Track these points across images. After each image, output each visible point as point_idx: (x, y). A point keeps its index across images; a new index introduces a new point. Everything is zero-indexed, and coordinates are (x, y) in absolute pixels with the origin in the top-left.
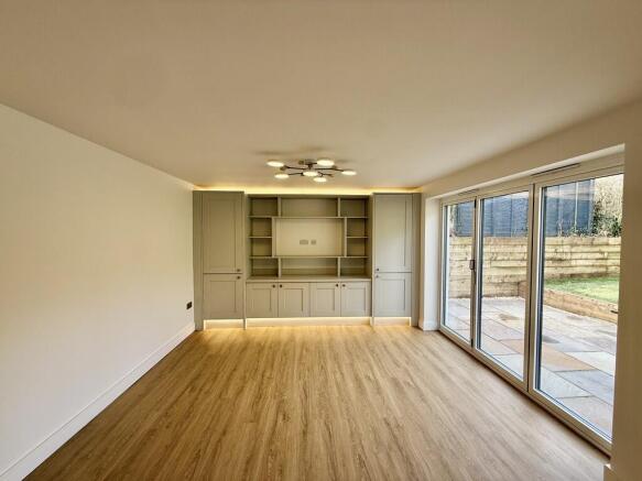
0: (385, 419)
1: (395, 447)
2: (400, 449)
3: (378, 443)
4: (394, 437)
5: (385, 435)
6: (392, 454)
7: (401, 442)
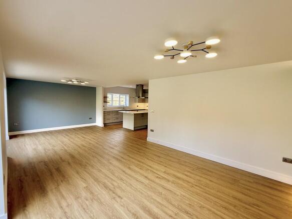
0: (122, 198)
1: (112, 189)
2: (110, 190)
3: (119, 187)
4: (114, 193)
5: (118, 192)
6: (112, 186)
7: (111, 192)
